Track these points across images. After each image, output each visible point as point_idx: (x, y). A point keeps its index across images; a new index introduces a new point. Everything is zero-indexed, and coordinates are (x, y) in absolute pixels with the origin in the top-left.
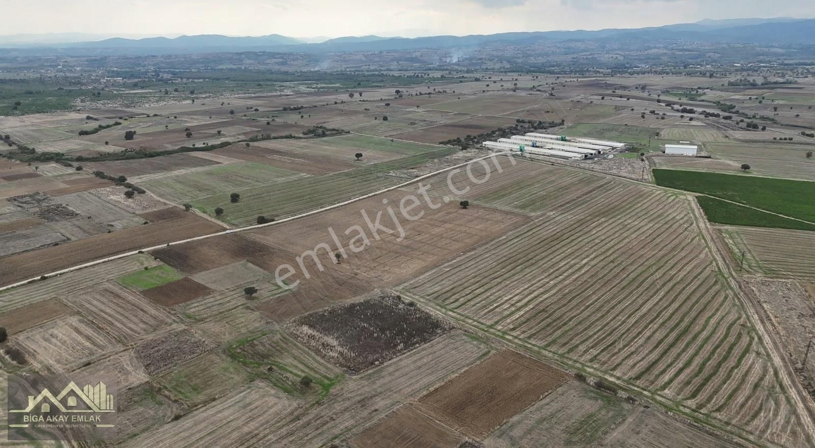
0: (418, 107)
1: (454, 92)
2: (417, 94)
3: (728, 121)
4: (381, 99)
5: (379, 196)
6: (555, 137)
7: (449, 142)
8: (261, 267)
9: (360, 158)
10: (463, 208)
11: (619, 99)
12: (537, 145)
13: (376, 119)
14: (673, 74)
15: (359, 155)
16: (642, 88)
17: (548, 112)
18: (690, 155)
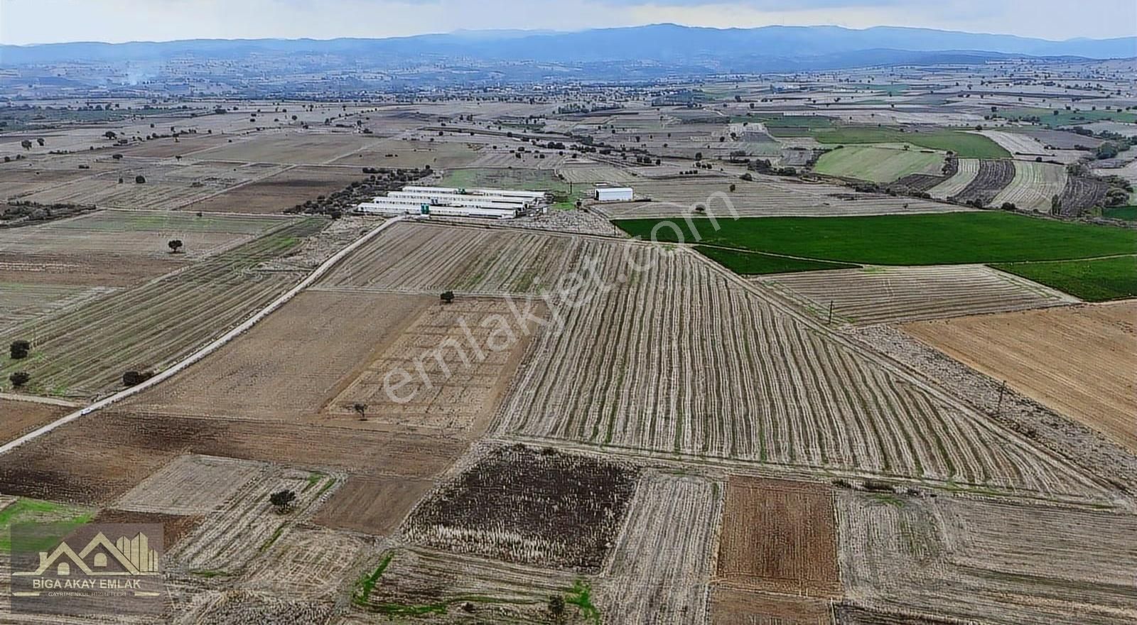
0: (178, 158)
1: (210, 132)
2: (148, 138)
3: (608, 156)
4: (92, 148)
5: (289, 305)
6: (452, 190)
7: (298, 209)
8: (228, 455)
9: (178, 249)
10: (446, 303)
11: (458, 134)
12: (439, 203)
13: (121, 181)
14: (484, 99)
15: (175, 244)
16: (468, 119)
17: (389, 156)
18: (627, 199)
